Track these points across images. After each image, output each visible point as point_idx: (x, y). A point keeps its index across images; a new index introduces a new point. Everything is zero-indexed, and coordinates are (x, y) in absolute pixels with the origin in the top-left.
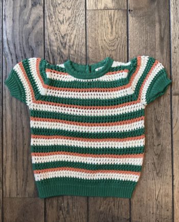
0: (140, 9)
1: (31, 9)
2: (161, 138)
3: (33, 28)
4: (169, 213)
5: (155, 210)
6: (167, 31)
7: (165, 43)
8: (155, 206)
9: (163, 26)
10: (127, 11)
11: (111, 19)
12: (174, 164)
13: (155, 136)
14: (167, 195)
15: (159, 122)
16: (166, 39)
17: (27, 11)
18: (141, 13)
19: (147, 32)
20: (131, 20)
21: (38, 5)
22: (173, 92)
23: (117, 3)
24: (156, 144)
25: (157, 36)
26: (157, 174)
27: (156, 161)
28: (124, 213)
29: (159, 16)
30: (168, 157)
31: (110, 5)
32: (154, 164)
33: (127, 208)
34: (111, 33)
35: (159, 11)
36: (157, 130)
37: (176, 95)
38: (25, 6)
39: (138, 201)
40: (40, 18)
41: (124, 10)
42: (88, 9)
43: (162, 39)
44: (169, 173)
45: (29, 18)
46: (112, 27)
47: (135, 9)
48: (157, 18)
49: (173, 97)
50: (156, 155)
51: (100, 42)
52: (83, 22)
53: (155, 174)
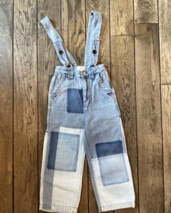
0: (142, 35)
1: (78, 36)
2: (155, 110)
3: (80, 46)
4: (161, 154)
5: (152, 152)
6: (157, 48)
7: (157, 55)
8: (152, 150)
9: (155, 45)
10: (134, 36)
11: (124, 41)
12: (163, 125)
13: (151, 109)
14: (159, 143)
15: (153, 101)
16: (157, 53)
17: (76, 36)
18: (142, 37)
19: (146, 49)
20: (137, 41)
21: (82, 33)
22: (161, 83)
23: (129, 31)
24: (152, 114)
25: (152, 51)
26: (153, 131)
27: (152, 123)
28: (134, 154)
29: (153, 39)
30: (159, 121)
31: (124, 33)
32: (151, 125)
33: (136, 151)
34: (125, 49)
35: (153, 36)
36: (152, 105)
37: (163, 84)
38: (75, 33)
39: (142, 147)
40: (83, 40)
41: (132, 36)
42: (111, 35)
43: (155, 52)
44: (160, 130)
45: (77, 40)
46: (125, 46)
47: (139, 35)
48: (152, 40)
49: (162, 86)
50: (152, 120)
51: (118, 54)
52: (109, 43)
53: (152, 131)
